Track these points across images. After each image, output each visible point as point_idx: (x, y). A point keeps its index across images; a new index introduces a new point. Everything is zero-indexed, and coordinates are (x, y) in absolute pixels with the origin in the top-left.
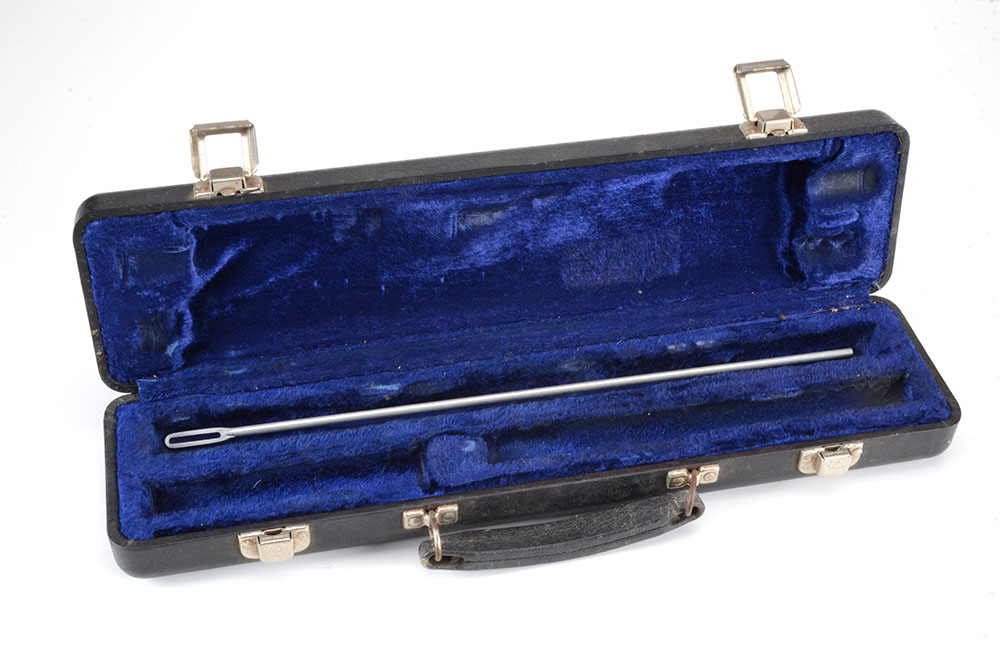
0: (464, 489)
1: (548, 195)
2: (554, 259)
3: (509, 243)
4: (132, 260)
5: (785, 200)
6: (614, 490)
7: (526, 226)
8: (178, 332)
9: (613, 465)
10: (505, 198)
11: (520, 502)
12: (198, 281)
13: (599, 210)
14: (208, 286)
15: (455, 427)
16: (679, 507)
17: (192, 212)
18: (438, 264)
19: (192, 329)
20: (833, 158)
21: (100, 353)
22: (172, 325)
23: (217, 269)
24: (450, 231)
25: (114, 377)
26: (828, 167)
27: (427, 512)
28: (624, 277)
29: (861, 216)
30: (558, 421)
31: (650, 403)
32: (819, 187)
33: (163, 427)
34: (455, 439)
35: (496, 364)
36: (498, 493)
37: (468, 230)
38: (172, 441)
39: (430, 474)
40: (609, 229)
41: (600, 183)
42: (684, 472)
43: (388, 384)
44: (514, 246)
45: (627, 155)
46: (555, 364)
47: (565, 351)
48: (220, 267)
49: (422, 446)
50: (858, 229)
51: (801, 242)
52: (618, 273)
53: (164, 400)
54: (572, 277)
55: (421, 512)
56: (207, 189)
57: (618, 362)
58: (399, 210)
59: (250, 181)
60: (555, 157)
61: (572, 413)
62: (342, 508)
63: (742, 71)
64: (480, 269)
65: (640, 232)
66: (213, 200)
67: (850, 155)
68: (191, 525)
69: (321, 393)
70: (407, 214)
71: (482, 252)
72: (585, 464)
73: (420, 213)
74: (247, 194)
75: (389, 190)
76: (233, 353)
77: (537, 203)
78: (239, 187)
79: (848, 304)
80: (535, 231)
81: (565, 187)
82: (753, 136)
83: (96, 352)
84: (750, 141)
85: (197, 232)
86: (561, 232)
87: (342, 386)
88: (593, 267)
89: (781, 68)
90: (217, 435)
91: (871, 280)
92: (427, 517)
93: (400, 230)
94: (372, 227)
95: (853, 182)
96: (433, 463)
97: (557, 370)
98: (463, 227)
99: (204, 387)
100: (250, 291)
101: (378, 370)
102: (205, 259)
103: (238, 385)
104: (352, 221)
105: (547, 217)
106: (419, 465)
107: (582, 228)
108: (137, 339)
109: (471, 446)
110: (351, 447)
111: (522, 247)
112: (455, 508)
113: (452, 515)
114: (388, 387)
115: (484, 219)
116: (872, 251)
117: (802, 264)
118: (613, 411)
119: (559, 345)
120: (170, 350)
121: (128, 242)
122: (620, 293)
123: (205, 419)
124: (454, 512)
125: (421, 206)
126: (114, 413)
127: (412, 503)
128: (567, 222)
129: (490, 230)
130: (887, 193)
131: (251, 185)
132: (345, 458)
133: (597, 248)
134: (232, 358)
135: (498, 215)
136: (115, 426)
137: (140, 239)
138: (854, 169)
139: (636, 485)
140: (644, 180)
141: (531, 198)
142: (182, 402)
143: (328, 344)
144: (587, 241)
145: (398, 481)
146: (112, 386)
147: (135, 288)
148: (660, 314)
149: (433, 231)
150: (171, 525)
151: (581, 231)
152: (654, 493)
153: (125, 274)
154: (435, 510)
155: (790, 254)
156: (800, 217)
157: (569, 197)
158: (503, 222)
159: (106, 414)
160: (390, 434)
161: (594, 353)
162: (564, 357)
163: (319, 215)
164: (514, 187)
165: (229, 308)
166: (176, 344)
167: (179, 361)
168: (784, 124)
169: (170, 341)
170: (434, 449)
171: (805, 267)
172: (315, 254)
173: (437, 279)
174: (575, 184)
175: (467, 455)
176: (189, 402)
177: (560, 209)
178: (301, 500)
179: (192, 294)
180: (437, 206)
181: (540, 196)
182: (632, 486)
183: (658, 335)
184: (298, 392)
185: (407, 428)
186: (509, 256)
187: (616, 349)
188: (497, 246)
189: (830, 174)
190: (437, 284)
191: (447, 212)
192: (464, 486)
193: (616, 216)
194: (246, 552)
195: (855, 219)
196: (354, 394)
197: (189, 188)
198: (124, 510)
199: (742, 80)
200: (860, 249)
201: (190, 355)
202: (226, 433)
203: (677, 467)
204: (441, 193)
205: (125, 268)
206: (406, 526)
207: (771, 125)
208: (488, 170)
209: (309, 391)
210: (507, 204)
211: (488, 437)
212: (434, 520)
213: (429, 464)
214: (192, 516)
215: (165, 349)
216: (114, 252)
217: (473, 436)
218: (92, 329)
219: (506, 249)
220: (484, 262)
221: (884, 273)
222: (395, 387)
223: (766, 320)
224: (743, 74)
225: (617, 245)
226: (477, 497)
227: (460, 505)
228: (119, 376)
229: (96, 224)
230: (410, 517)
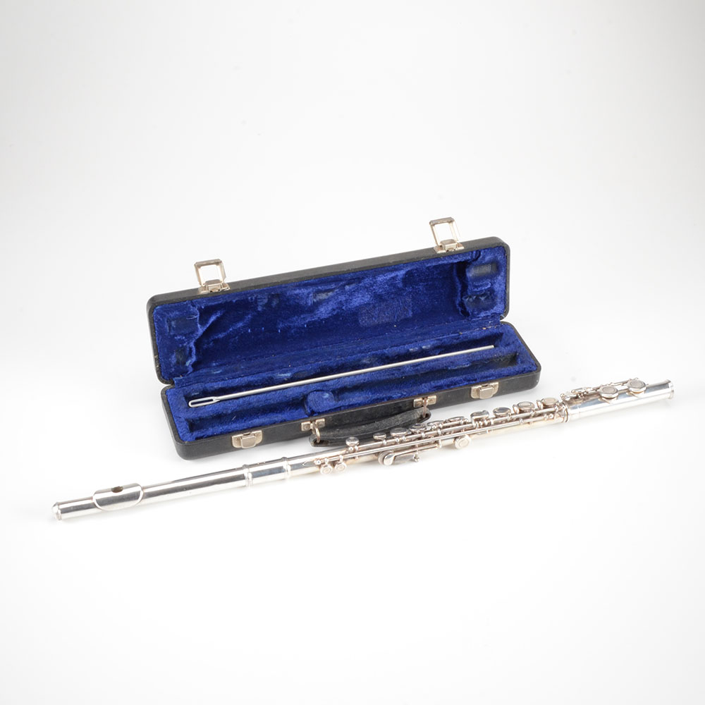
0: (326, 412)
1: (352, 283)
2: (355, 313)
3: (335, 307)
4: (173, 323)
5: (457, 280)
7: (342, 298)
8: (190, 356)
9: (390, 398)
10: (333, 286)
12: (200, 331)
13: (374, 289)
14: (205, 333)
15: (319, 388)
16: (420, 415)
17: (199, 300)
18: (304, 318)
19: (196, 354)
20: (477, 259)
22: (188, 352)
23: (208, 325)
24: (310, 303)
25: (163, 377)
26: (474, 263)
27: (311, 422)
28: (387, 320)
29: (492, 285)
30: (364, 383)
31: (403, 373)
32: (472, 273)
33: (188, 398)
34: (320, 393)
35: (333, 362)
36: (341, 413)
37: (317, 302)
38: (192, 404)
39: (310, 408)
40: (379, 298)
41: (374, 277)
42: (421, 399)
43: (285, 373)
44: (337, 308)
45: (385, 264)
46: (359, 360)
47: (363, 354)
49: (305, 397)
50: (491, 290)
51: (466, 298)
52: (385, 319)
53: (186, 386)
54: (364, 321)
55: (309, 423)
56: (205, 290)
57: (387, 357)
58: (288, 294)
59: (224, 285)
60: (354, 267)
61: (370, 380)
62: (275, 423)
63: (433, 224)
64: (322, 320)
65: (393, 298)
66: (208, 294)
67: (484, 257)
68: (210, 434)
69: (256, 379)
70: (291, 296)
71: (324, 312)
72: (378, 399)
73: (297, 295)
74: (223, 290)
75: (283, 286)
76: (214, 364)
77: (347, 287)
78: (219, 288)
79: (491, 325)
80: (346, 300)
81: (359, 280)
82: (439, 252)
83: (156, 366)
84: (439, 254)
85: (200, 309)
86: (358, 300)
87: (266, 375)
88: (373, 316)
89: (450, 221)
90: (212, 400)
91: (500, 314)
92: (312, 424)
94: (275, 303)
95: (487, 269)
96: (311, 404)
97: (360, 363)
98: (315, 300)
99: (203, 380)
100: (221, 336)
101: (281, 367)
102: (203, 320)
103: (218, 378)
104: (266, 301)
105: (351, 294)
106: (304, 406)
107: (367, 298)
108: (173, 359)
109: (327, 395)
110: (274, 400)
111: (341, 308)
112: (324, 420)
113: (323, 422)
114: (286, 375)
115: (323, 296)
116: (499, 300)
117: (468, 308)
118: (388, 377)
119: (361, 352)
120: (187, 364)
121: (172, 315)
122: (386, 327)
123: (205, 393)
125: (297, 291)
126: (164, 393)
127: (305, 419)
128: (360, 296)
129: (327, 301)
130: (502, 274)
131: (224, 287)
132: (272, 404)
133: (374, 307)
134: (214, 367)
135: (330, 294)
136: (167, 398)
137: (177, 313)
138: (487, 264)
139: (400, 407)
140: (393, 275)
141: (345, 285)
142: (195, 386)
144: (369, 304)
145: (296, 413)
146: (163, 382)
147: (175, 335)
148: (405, 335)
149: (303, 302)
150: (202, 435)
151: (366, 300)
152: (409, 409)
153: (170, 330)
154: (315, 421)
155: (462, 304)
156: (465, 287)
157: (361, 284)
158: (332, 297)
159: (162, 394)
160: (291, 393)
161: (377, 354)
162: (363, 357)
163: (252, 299)
164: (337, 281)
165: (211, 344)
166: (189, 361)
167: (191, 370)
168: (453, 245)
169: (187, 360)
170: (310, 398)
171: (469, 309)
172: (250, 316)
173: (303, 325)
174: (363, 278)
175: (326, 399)
176: (198, 387)
177: (357, 290)
178: (257, 421)
179: (197, 338)
180: (305, 291)
181: (348, 284)
183: (404, 345)
184: (246, 379)
185: (299, 390)
186: (335, 313)
187: (386, 352)
188: (330, 308)
189: (476, 266)
190: (304, 328)
191: (308, 294)
192: (326, 411)
193: (382, 292)
194: (235, 445)
195: (489, 286)
196: (271, 378)
197: (196, 290)
198: (180, 430)
199: (434, 227)
200: (493, 300)
201: (195, 365)
202: (215, 399)
203: (418, 397)
204: (306, 286)
205: (170, 326)
206: (303, 430)
207: (447, 246)
208: (325, 274)
209: (250, 378)
210: (334, 289)
211: (333, 392)
212: (315, 425)
213: (309, 404)
214: (210, 431)
215: (185, 363)
216: (166, 320)
217: (327, 391)
218: (155, 355)
219: (334, 310)
220: (325, 316)
221: (506, 310)
222: (289, 375)
223: (453, 335)
224: (434, 225)
225: (383, 305)
226: (333, 415)
227: (325, 418)
228: (165, 377)
229: (159, 307)
230: (304, 425)
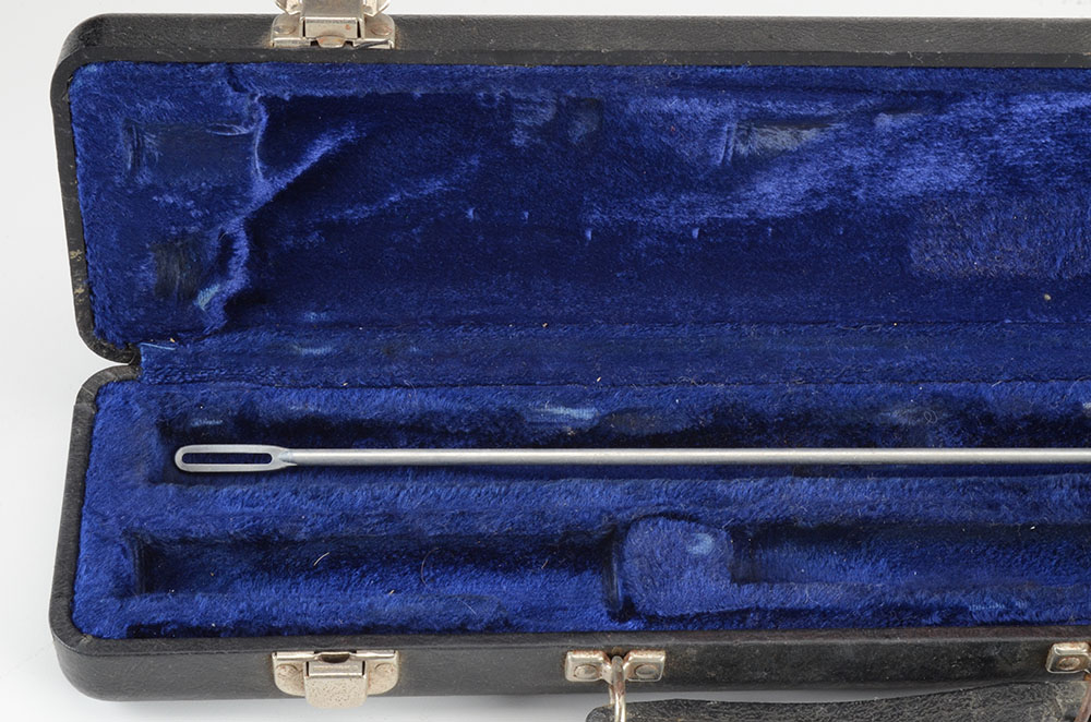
0: (681, 623)
2: (901, 220)
3: (823, 184)
4: (150, 140)
6: (951, 662)
7: (858, 158)
8: (220, 270)
9: (954, 617)
10: (826, 108)
11: (777, 660)
12: (263, 188)
13: (996, 145)
14: (281, 197)
15: (682, 507)
16: (1064, 711)
17: (263, 69)
18: (691, 207)
19: (247, 264)
21: (80, 291)
22: (211, 256)
23: (299, 171)
24: (720, 154)
25: (102, 333)
27: (609, 657)
28: (1022, 267)
30: (867, 519)
31: (1037, 507)
33: (175, 432)
34: (677, 527)
35: (772, 395)
36: (739, 641)
37: (752, 157)
38: (188, 458)
39: (625, 585)
40: (1007, 178)
41: (1005, 98)
42: (1081, 648)
43: (574, 407)
44: (831, 190)
45: (1061, 56)
46: (875, 409)
47: (896, 388)
48: (306, 166)
49: (617, 534)
52: (1012, 260)
53: (183, 384)
54: (929, 256)
55: (599, 657)
56: (294, 31)
57: (989, 419)
58: (632, 108)
59: (373, 24)
60: (931, 45)
61: (894, 508)
62: (461, 629)
64: (766, 222)
65: (1062, 190)
66: (301, 51)
68: (195, 623)
69: (455, 407)
70: (646, 116)
71: (773, 195)
72: (905, 607)
73: (669, 117)
74: (365, 49)
75: (619, 71)
76: (312, 316)
77: (885, 121)
78: (351, 35)
80: (873, 170)
83: (74, 287)
85: (271, 103)
86: (917, 176)
87: (494, 399)
88: (969, 242)
90: (266, 458)
92: (608, 667)
93: (630, 140)
94: (582, 128)
96: (633, 566)
97: (878, 419)
98: (743, 150)
99: (253, 370)
100: (357, 213)
101: (562, 380)
102: (279, 150)
103: (314, 374)
104: (548, 114)
105: (898, 147)
106: (609, 563)
107: (960, 172)
108: (147, 276)
109: (705, 544)
110: (495, 514)
111: (846, 194)
112: (661, 657)
113: (654, 668)
114: (574, 413)
115: (782, 139)
118: (969, 514)
119: (888, 376)
120: (204, 299)
121: (146, 108)
122: (1011, 293)
123: (247, 427)
124: (657, 664)
125: (672, 104)
126: (95, 395)
127: (585, 635)
128: (933, 160)
129: (794, 159)
131: (373, 32)
132: (480, 536)
133: (982, 210)
134: (309, 325)
135: (810, 135)
136: (93, 420)
137: (168, 105)
139: (990, 660)
140: (1084, 101)
141: (875, 112)
142: (213, 391)
143: (479, 322)
144: (964, 195)
145: (567, 587)
146: (98, 349)
147: (152, 189)
148: (1078, 343)
149: (688, 151)
150: (161, 618)
151: (955, 178)
152: (1021, 676)
153: (136, 163)
154: (624, 656)
157: (942, 118)
158: (818, 148)
159: (80, 397)
160: (564, 502)
161: (948, 398)
162: (895, 398)
163: (490, 99)
164: (846, 90)
165: (314, 237)
166: (215, 289)
167: (218, 318)
169: (205, 284)
170: (637, 541)
172: (475, 162)
173: (687, 229)
174: (958, 97)
175: (697, 561)
176: (224, 394)
177: (924, 137)
178: (388, 603)
179: (249, 209)
180: (702, 109)
181: (892, 110)
182: (983, 660)
183: (1069, 379)
184: (409, 402)
185: (599, 496)
186: (820, 206)
187: (990, 397)
188: (801, 186)
190: (685, 238)
191: (719, 122)
192: (682, 618)
193: (1024, 158)
196: (513, 417)
197: (263, 23)
198: (83, 580)
201: (238, 310)
202: (282, 457)
203: (1072, 637)
204: (711, 87)
205: (138, 150)
206: (570, 677)
208: (801, 53)
209: (435, 402)
210: (830, 118)
211: (736, 532)
212: (620, 675)
213: (627, 566)
214: (200, 605)
215: (193, 296)
216: (120, 122)
217: (712, 527)
218: (71, 248)
219: (815, 193)
220: (773, 211)
222: (585, 414)
225: (1018, 208)
226: (702, 643)
227: (669, 654)
228: (111, 333)
229: (93, 69)
230: (579, 662)
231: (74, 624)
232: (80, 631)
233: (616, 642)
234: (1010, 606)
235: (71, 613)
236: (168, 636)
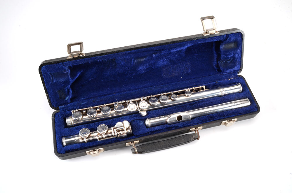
1: (156, 53)
3: (148, 67)
5: (215, 52)
7: (152, 62)
8: (68, 94)
10: (146, 54)
12: (72, 81)
13: (170, 57)
14: (74, 82)
15: (138, 118)
17: (67, 62)
18: (131, 73)
19: (72, 93)
20: (226, 39)
21: (49, 100)
22: (67, 92)
24: (133, 64)
25: (53, 106)
26: (225, 42)
28: (177, 74)
29: (234, 54)
32: (222, 47)
36: (149, 137)
40: (172, 62)
41: (169, 50)
45: (175, 41)
48: (77, 77)
50: (234, 58)
51: (220, 62)
54: (165, 75)
56: (71, 56)
58: (119, 59)
63: (203, 19)
64: (142, 74)
65: (180, 62)
66: (72, 59)
67: (230, 39)
70: (121, 60)
71: (142, 69)
73: (124, 59)
74: (81, 57)
77: (154, 56)
78: (78, 55)
79: (233, 77)
80: (154, 63)
81: (160, 51)
82: (206, 35)
83: (48, 100)
85: (70, 68)
86: (161, 63)
89: (212, 18)
91: (238, 71)
93: (120, 65)
95: (231, 45)
102: (73, 75)
104: (108, 63)
105: (157, 59)
111: (151, 68)
116: (237, 63)
117: (221, 68)
120: (67, 99)
122: (177, 78)
125: (125, 57)
126: (54, 116)
128: (162, 61)
129: (143, 63)
130: (240, 48)
131: (81, 55)
133: (170, 67)
134: (82, 100)
135: (144, 59)
138: (231, 42)
140: (180, 49)
141: (152, 54)
143: (105, 95)
146: (53, 108)
148: (187, 83)
151: (166, 63)
153: (53, 79)
155: (217, 66)
156: (219, 55)
157: (162, 54)
159: (52, 116)
163: (100, 61)
167: (69, 101)
168: (214, 32)
169: (67, 96)
170: (133, 124)
173: (131, 77)
179: (70, 84)
181: (154, 54)
185: (126, 118)
188: (145, 67)
189: (226, 44)
190: (131, 79)
191: (132, 59)
193: (174, 59)
195: (232, 55)
199: (203, 21)
200: (234, 63)
201: (72, 100)
204: (129, 54)
206: (127, 146)
207: (210, 32)
208: (141, 47)
210: (147, 56)
215: (65, 98)
216: (49, 74)
218: (46, 94)
219: (147, 69)
220: (142, 72)
221: (241, 69)
223: (213, 83)
224: (203, 20)
225: (175, 66)
229: (44, 67)
230: (128, 144)
231: (58, 152)
232: (59, 153)
233: (132, 140)
234: (184, 124)
235: (57, 151)
236: (71, 151)
